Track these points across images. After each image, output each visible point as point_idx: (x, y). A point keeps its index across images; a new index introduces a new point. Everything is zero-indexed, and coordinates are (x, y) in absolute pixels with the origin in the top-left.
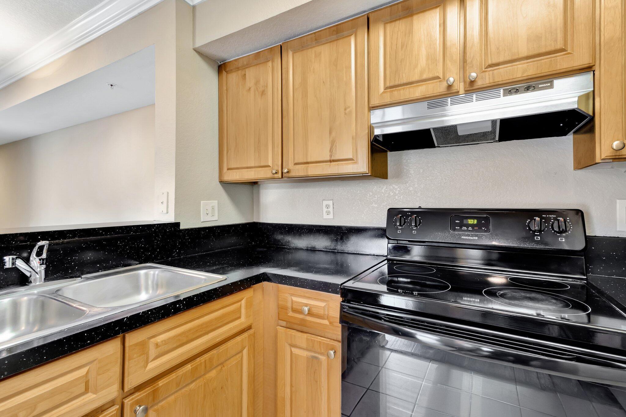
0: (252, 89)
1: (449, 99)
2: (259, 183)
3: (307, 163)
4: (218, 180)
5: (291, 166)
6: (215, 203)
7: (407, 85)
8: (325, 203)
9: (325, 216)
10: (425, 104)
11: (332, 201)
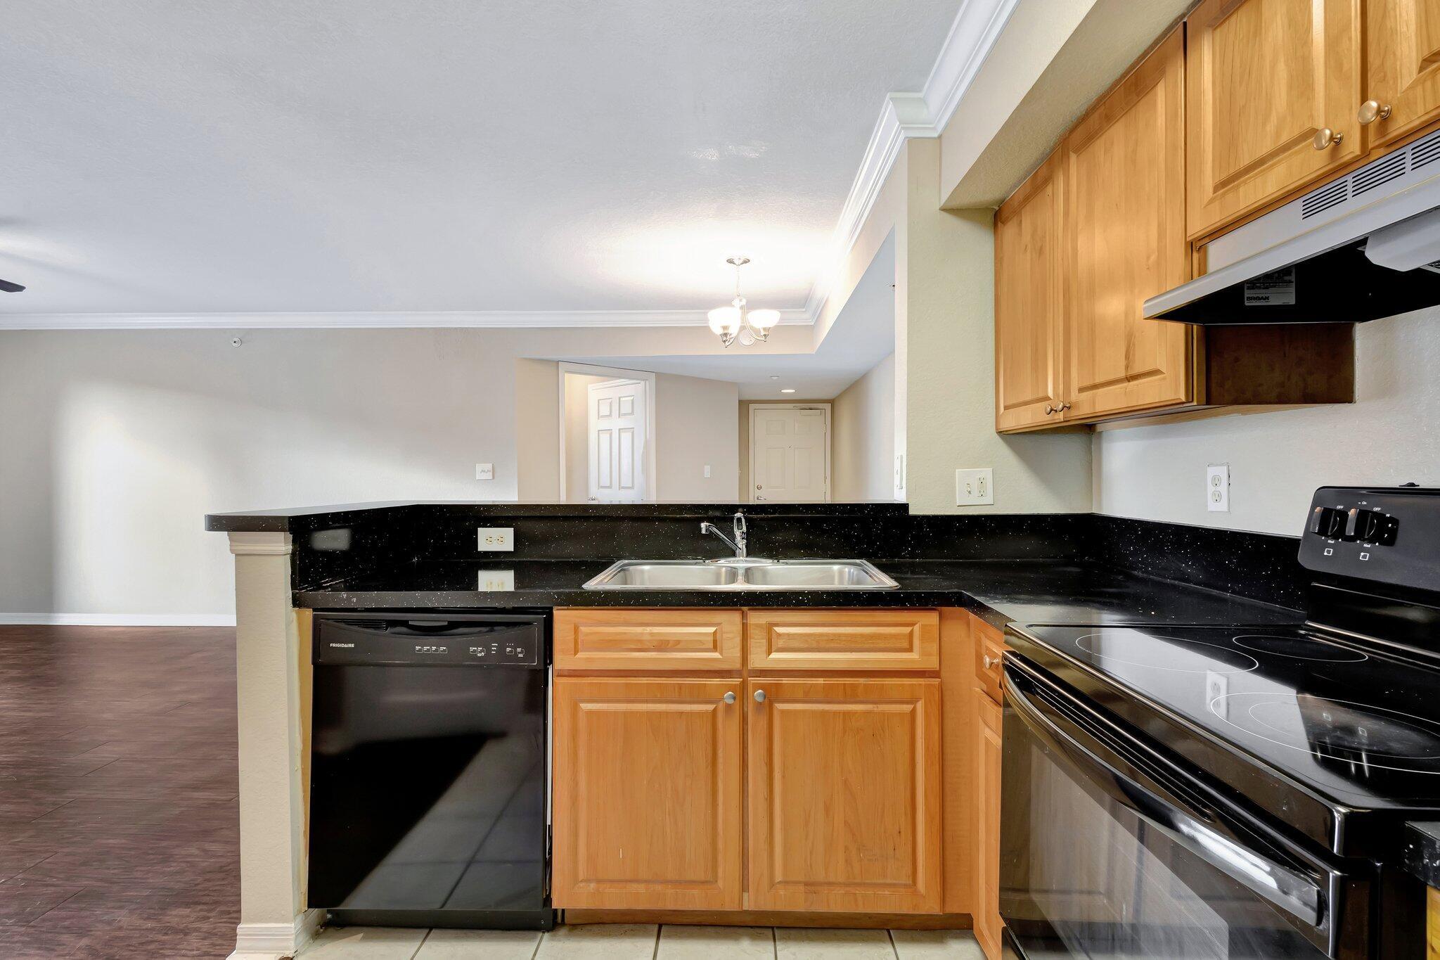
0: (1029, 246)
1: (1350, 178)
2: (1099, 428)
3: (1095, 387)
4: (993, 431)
5: (1075, 396)
6: (987, 473)
7: (1255, 169)
8: (1211, 472)
9: (1212, 506)
10: (1297, 206)
11: (1225, 468)
